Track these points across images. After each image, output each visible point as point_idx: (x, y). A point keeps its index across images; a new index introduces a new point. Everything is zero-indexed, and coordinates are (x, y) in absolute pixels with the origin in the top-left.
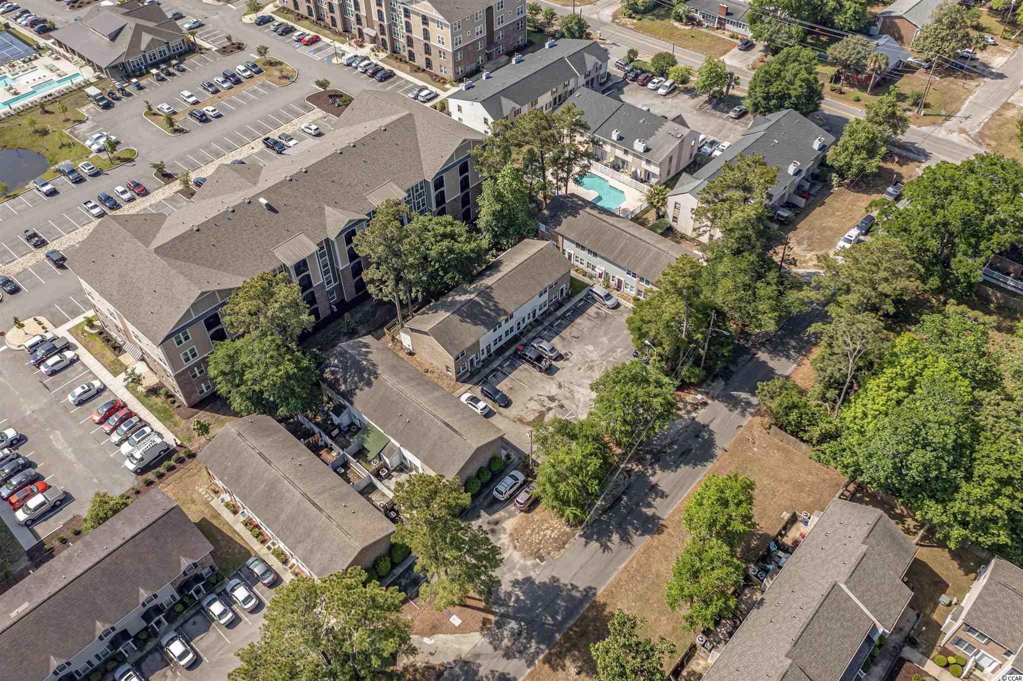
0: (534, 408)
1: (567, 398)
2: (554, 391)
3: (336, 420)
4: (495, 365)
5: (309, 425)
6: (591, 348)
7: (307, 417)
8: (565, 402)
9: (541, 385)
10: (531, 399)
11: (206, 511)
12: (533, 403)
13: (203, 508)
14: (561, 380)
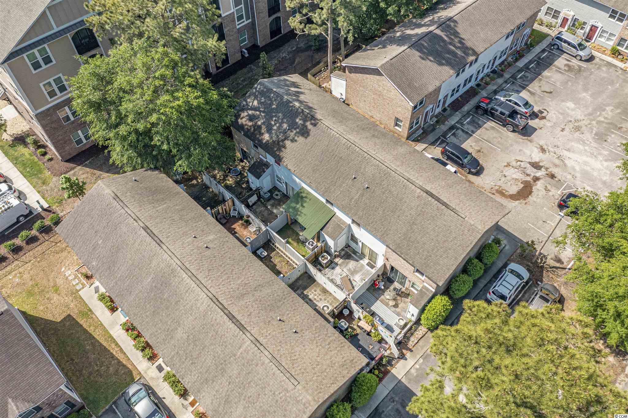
0: (514, 176)
1: (556, 166)
2: (537, 156)
3: (254, 182)
4: (453, 121)
5: (216, 188)
6: (571, 105)
7: (214, 177)
8: (554, 170)
9: (516, 147)
10: (508, 165)
11: (72, 305)
12: (512, 170)
13: (68, 299)
14: (542, 143)
